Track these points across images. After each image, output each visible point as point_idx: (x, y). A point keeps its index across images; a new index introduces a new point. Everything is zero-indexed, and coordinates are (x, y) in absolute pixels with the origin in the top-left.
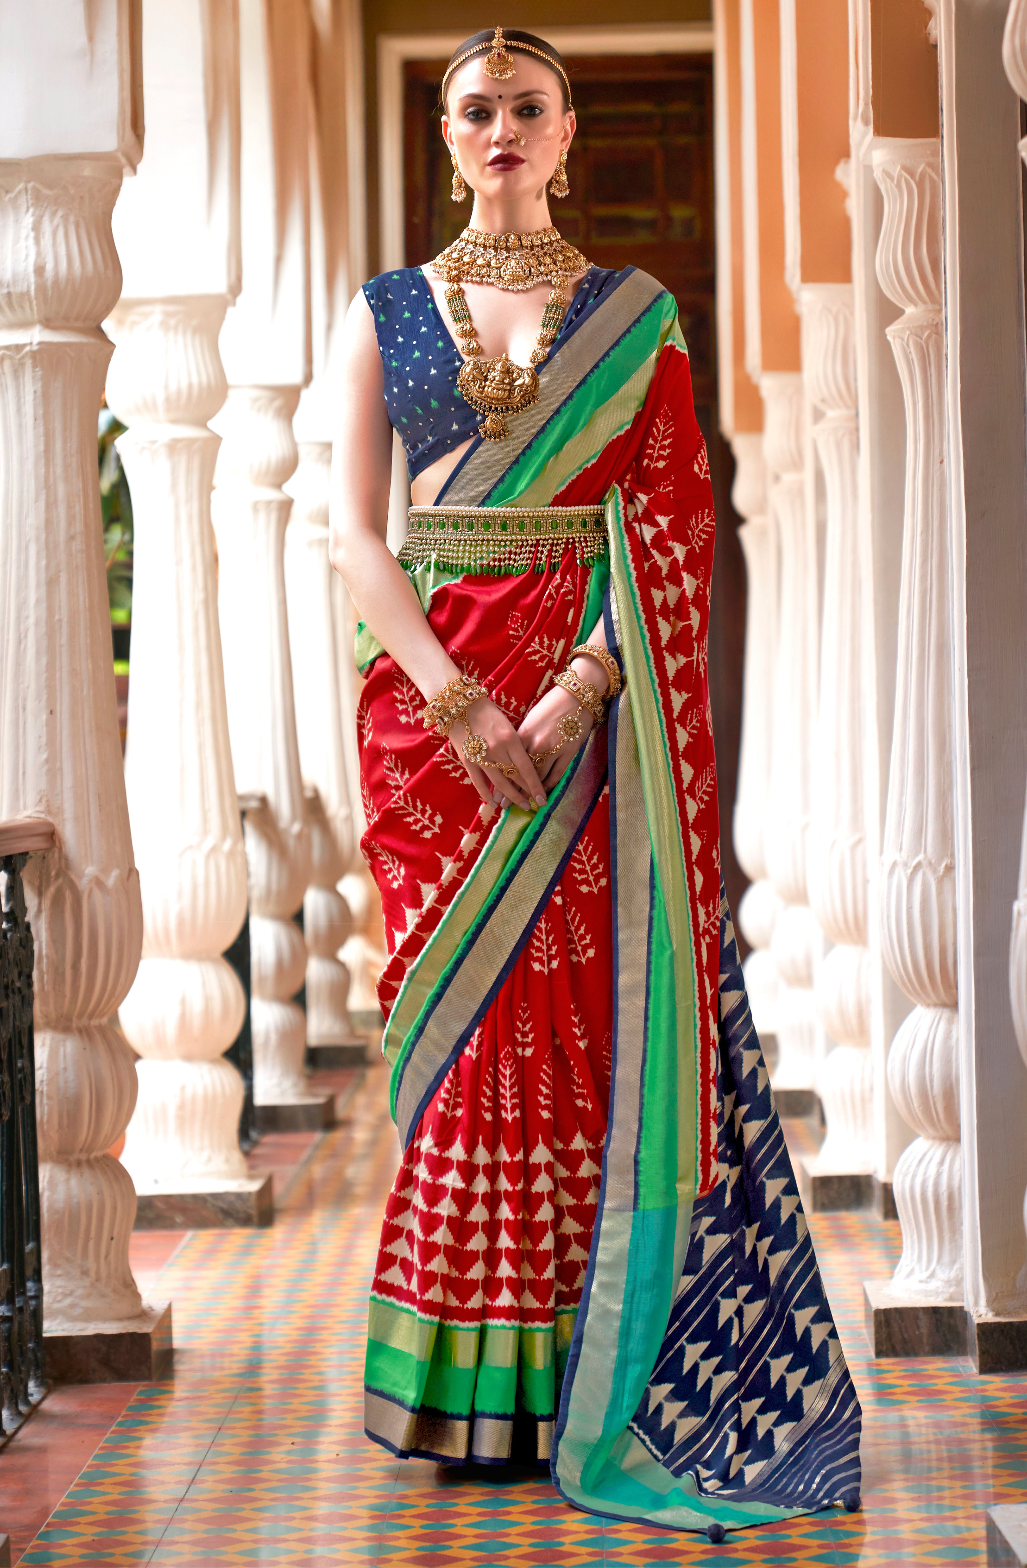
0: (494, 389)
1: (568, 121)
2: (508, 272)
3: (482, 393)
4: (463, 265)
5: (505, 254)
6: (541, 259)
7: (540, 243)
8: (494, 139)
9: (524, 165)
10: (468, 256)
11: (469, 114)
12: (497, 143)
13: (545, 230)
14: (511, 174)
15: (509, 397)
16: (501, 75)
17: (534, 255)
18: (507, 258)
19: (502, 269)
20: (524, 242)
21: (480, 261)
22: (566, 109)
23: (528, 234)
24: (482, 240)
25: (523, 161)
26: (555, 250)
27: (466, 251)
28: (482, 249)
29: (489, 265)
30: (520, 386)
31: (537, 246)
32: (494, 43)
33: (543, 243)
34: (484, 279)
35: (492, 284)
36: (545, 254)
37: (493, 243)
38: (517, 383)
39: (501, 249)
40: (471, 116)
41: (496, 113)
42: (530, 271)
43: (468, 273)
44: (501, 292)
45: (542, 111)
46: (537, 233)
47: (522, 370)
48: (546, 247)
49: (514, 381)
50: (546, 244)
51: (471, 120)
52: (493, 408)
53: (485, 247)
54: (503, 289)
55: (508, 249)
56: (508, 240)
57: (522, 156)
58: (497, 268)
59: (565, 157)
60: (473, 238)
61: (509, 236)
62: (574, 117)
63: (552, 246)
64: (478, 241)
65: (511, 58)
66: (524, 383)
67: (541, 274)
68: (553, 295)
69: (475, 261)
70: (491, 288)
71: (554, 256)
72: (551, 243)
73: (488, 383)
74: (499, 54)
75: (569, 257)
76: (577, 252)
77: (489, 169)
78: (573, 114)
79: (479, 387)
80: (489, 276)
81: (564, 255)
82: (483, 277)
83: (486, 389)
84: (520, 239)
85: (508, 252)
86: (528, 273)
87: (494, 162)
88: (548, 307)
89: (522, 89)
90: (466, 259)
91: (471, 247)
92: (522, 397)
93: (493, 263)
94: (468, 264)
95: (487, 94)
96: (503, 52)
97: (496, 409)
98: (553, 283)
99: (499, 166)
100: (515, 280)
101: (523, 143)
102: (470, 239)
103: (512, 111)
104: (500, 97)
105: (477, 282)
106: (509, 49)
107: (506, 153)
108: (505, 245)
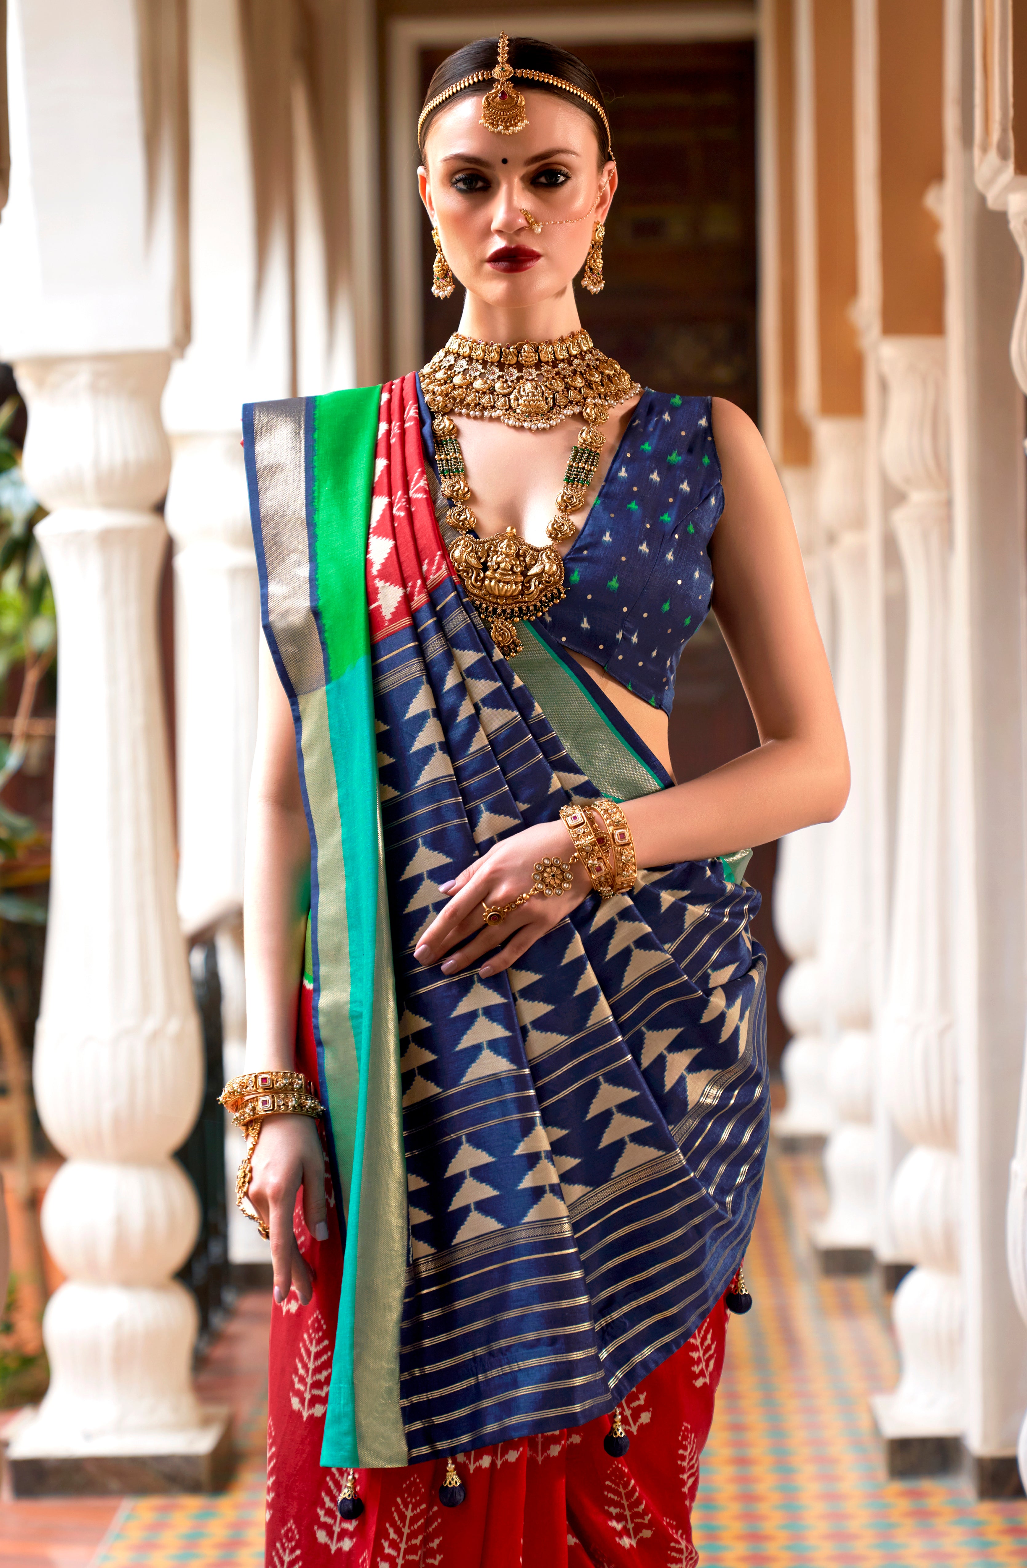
0: (499, 581)
1: (605, 179)
2: (521, 401)
3: (480, 588)
4: (454, 387)
5: (516, 374)
6: (569, 380)
7: (566, 355)
8: (495, 226)
9: (541, 261)
10: (460, 377)
11: (458, 181)
12: (499, 232)
13: (573, 335)
14: (522, 276)
15: (522, 593)
16: (507, 128)
17: (558, 373)
18: (518, 379)
19: (512, 397)
20: (542, 355)
21: (478, 384)
22: (604, 158)
23: (550, 343)
24: (480, 352)
25: (537, 256)
26: (588, 366)
27: (457, 369)
28: (480, 367)
29: (492, 391)
30: (539, 575)
31: (563, 361)
32: (496, 72)
33: (570, 355)
34: (486, 413)
35: (498, 419)
36: (575, 372)
37: (497, 357)
38: (532, 572)
39: (510, 365)
40: (461, 185)
41: (499, 185)
42: (554, 398)
43: (462, 401)
44: (512, 432)
45: (567, 177)
46: (562, 340)
47: (538, 551)
48: (576, 361)
49: (528, 568)
50: (575, 356)
51: (460, 191)
52: (499, 610)
53: (484, 363)
54: (514, 427)
55: (520, 367)
56: (519, 352)
57: (537, 249)
58: (504, 395)
59: (601, 233)
60: (466, 350)
61: (521, 346)
62: (615, 170)
63: (583, 359)
64: (474, 355)
65: (522, 100)
66: (543, 571)
67: (571, 402)
68: (584, 435)
69: (471, 383)
70: (494, 427)
71: (588, 376)
72: (582, 355)
73: (488, 573)
74: (503, 93)
75: (608, 376)
76: (618, 367)
77: (488, 267)
78: (612, 166)
79: (476, 580)
80: (493, 407)
81: (602, 373)
82: (484, 408)
83: (487, 582)
84: (537, 350)
85: (520, 371)
86: (550, 401)
87: (497, 258)
88: (577, 452)
89: (540, 147)
90: (457, 380)
91: (463, 363)
92: (541, 592)
93: (498, 386)
94: (460, 387)
95: (484, 157)
96: (509, 87)
97: (504, 611)
98: (585, 416)
99: (503, 265)
100: (532, 413)
101: (538, 230)
102: (461, 351)
103: (523, 179)
104: (505, 161)
105: (475, 418)
106: (520, 83)
107: (513, 246)
108: (514, 361)
